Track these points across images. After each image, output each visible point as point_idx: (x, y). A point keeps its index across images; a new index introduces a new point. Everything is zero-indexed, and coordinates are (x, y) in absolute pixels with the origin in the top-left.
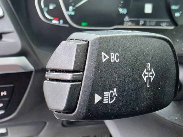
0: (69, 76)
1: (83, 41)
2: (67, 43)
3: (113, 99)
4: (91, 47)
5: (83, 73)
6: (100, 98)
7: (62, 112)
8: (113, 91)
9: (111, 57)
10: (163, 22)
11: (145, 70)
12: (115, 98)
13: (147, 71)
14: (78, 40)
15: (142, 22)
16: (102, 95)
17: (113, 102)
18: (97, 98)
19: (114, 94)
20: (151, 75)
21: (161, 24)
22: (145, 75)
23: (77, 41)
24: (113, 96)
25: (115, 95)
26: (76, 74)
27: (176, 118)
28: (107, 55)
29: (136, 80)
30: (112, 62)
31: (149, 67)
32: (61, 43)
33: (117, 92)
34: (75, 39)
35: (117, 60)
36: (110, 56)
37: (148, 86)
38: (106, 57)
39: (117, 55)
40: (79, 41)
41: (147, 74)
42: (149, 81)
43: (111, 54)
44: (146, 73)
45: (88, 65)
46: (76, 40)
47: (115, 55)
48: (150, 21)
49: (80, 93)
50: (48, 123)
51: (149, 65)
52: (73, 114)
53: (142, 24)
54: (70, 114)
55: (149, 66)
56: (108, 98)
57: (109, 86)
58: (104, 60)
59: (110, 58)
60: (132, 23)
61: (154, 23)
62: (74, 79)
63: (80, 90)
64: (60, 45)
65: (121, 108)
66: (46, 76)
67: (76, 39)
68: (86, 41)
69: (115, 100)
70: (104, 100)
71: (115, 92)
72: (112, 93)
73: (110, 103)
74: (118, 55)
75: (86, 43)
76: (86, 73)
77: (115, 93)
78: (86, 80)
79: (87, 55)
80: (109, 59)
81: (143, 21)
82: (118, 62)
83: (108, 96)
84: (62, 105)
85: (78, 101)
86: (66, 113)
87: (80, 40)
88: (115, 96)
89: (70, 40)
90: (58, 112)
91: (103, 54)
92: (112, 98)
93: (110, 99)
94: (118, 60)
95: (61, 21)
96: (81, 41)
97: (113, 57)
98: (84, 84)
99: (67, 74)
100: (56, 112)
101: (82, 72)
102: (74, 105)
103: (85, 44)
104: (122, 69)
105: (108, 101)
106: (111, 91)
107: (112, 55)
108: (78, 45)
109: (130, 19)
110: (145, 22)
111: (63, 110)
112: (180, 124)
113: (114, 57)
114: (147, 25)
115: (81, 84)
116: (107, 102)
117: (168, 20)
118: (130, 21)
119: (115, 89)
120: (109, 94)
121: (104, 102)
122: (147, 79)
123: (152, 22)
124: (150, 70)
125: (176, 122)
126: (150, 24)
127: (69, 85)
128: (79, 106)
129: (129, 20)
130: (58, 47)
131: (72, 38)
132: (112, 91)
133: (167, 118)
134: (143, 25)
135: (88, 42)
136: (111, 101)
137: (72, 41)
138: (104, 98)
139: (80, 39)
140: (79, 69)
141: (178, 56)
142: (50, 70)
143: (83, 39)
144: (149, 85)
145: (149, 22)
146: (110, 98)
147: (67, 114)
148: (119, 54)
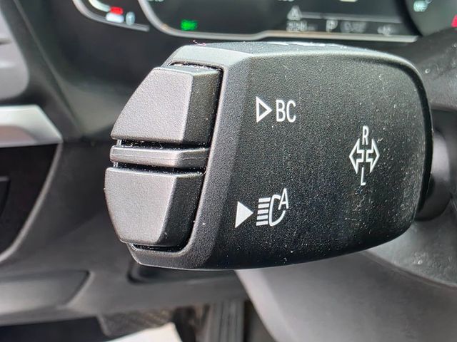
0: (172, 157)
1: (208, 67)
2: (168, 72)
3: (279, 216)
4: (228, 84)
5: (207, 149)
6: (248, 213)
7: (151, 247)
8: (281, 195)
9: (278, 110)
10: (383, 24)
11: (358, 144)
12: (284, 212)
13: (362, 147)
14: (193, 64)
15: (332, 23)
16: (253, 205)
17: (280, 222)
18: (243, 213)
19: (282, 203)
20: (370, 156)
21: (379, 31)
22: (356, 156)
23: (191, 66)
24: (279, 209)
25: (284, 206)
26: (190, 151)
27: (419, 263)
28: (268, 105)
29: (336, 169)
30: (278, 123)
31: (365, 137)
32: (152, 72)
33: (289, 198)
34: (186, 61)
35: (292, 118)
36: (274, 107)
37: (363, 184)
38: (265, 110)
39: (291, 105)
40: (198, 67)
41: (361, 154)
42: (365, 171)
43: (278, 101)
44: (359, 152)
45: (221, 129)
46: (189, 64)
47: (286, 105)
48: (351, 22)
49: (199, 200)
50: (92, 275)
51: (366, 131)
52: (180, 253)
53: (332, 28)
54: (172, 251)
55: (365, 134)
56: (268, 214)
57: (270, 182)
58: (259, 118)
59: (273, 113)
60: (308, 26)
61: (361, 27)
62: (186, 166)
63: (201, 192)
64: (148, 76)
65: (299, 237)
66: (112, 155)
67: (189, 61)
68: (214, 68)
69: (284, 218)
70: (259, 218)
71: (284, 198)
72: (277, 201)
73: (272, 224)
74: (295, 105)
75: (215, 72)
76: (216, 149)
77: (284, 200)
78: (214, 166)
79: (217, 104)
80: (273, 115)
81: (334, 20)
82: (293, 123)
83: (268, 208)
84: (154, 230)
85: (194, 219)
86: (163, 251)
87: (199, 65)
88: (285, 209)
89: (173, 64)
90: (143, 248)
91: (259, 101)
92: (276, 214)
93: (273, 215)
94: (295, 117)
95: (130, 17)
96: (203, 67)
97: (282, 110)
98: (211, 176)
99: (168, 151)
100: (137, 246)
101: (205, 147)
102: (185, 230)
103: (214, 76)
104: (304, 140)
105: (268, 220)
106: (276, 196)
107: (280, 106)
108: (195, 78)
109: (303, 14)
110: (340, 22)
111: (157, 243)
112: (427, 277)
113: (284, 111)
114: (345, 32)
115: (203, 178)
116: (266, 223)
117: (397, 20)
118: (302, 20)
119: (285, 191)
120: (269, 202)
121: (258, 224)
122: (361, 165)
123: (357, 24)
124: (367, 144)
125: (419, 272)
126: (352, 30)
127: (172, 178)
128: (197, 233)
129: (302, 16)
130: (143, 83)
131: (179, 60)
132: (278, 197)
133: (395, 262)
134: (334, 31)
135: (222, 71)
136: (273, 220)
137: (179, 68)
138: (259, 212)
139: (201, 63)
140: (198, 139)
141: (433, 110)
142: (119, 142)
143: (208, 64)
144: (364, 181)
145: (349, 24)
146: (273, 212)
147: (166, 253)
148: (296, 102)
